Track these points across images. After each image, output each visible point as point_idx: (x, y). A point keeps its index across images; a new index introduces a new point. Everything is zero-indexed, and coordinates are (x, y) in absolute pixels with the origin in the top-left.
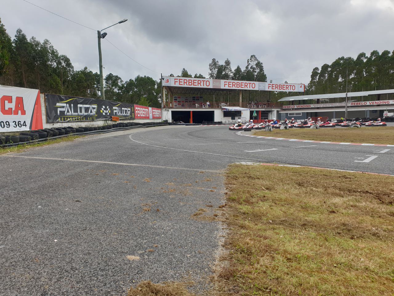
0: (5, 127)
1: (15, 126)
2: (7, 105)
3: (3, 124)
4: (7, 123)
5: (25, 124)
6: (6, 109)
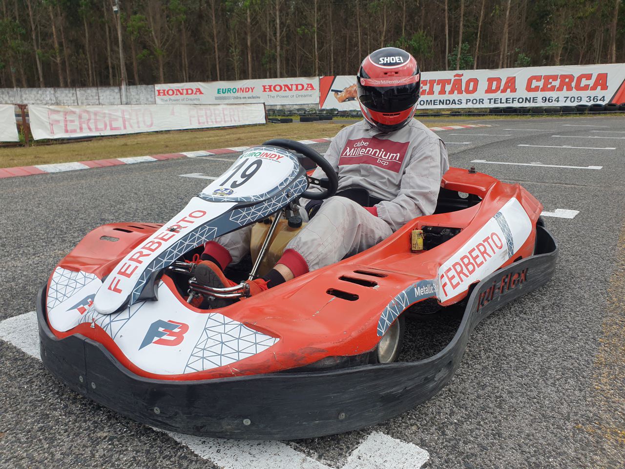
0: (575, 102)
1: (589, 100)
2: (584, 82)
3: (573, 99)
4: (579, 98)
5: (603, 99)
6: (582, 85)
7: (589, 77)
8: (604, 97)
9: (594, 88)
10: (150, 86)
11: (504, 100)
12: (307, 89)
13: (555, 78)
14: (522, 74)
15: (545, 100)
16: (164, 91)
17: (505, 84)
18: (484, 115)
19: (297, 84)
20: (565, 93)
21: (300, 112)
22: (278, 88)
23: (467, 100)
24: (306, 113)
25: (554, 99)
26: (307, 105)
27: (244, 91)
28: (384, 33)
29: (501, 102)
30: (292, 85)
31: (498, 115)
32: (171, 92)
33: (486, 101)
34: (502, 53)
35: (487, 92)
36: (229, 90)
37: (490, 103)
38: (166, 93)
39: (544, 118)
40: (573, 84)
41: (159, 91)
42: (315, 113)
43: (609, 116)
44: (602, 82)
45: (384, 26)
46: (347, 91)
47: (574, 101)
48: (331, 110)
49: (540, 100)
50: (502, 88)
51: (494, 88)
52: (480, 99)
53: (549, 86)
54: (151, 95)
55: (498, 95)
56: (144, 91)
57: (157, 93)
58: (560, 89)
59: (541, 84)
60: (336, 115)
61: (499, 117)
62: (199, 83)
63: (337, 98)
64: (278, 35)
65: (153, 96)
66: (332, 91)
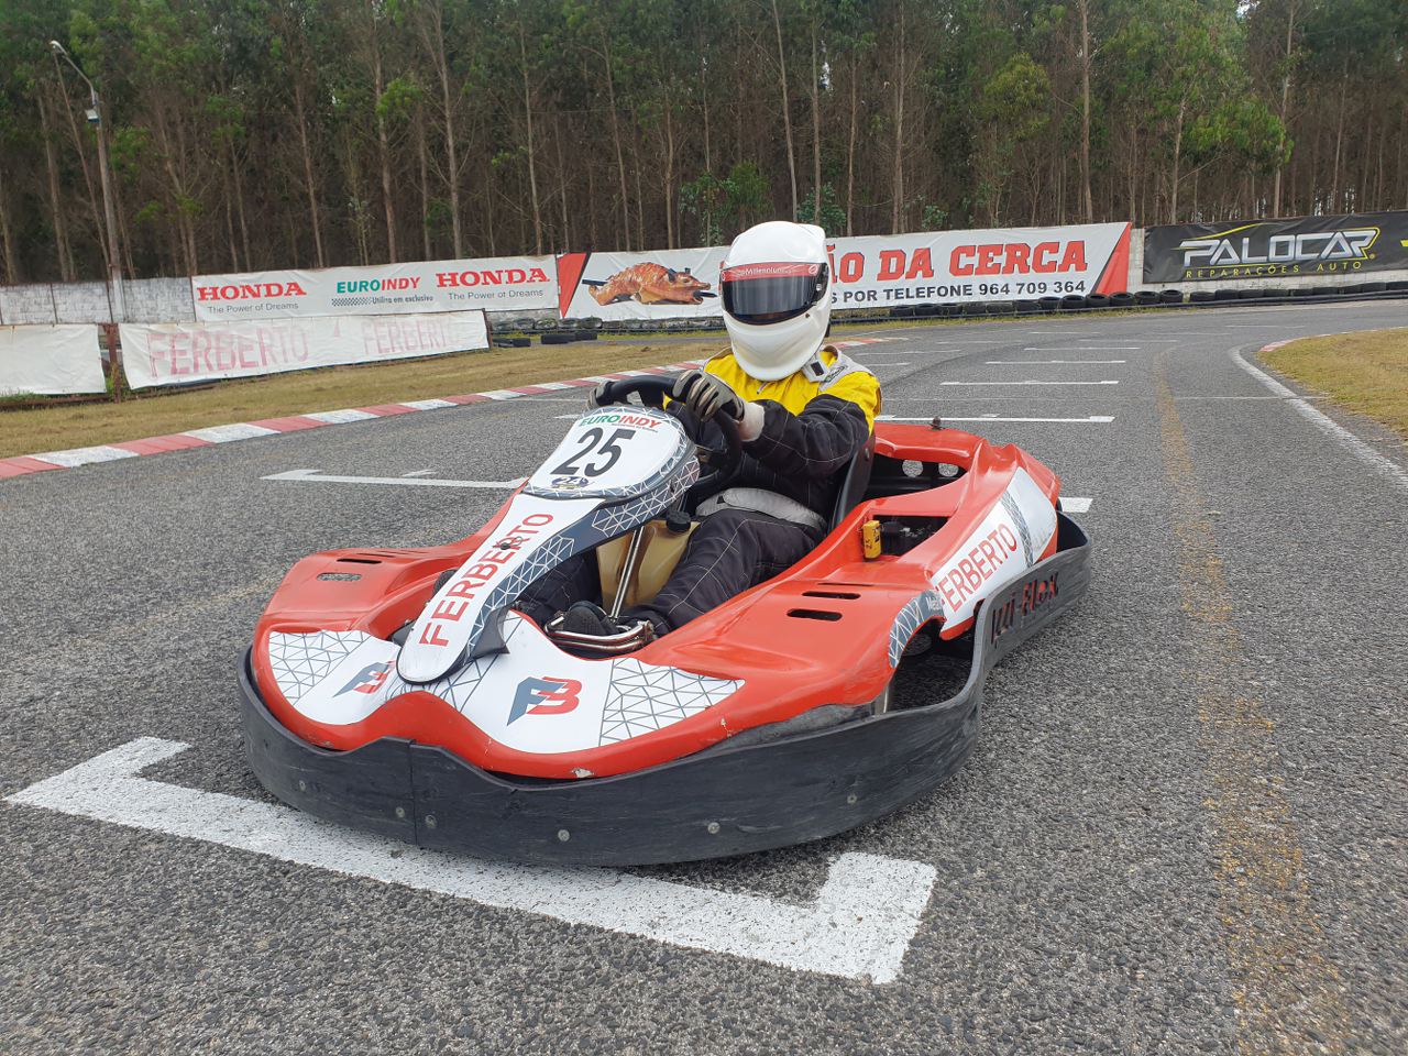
0: (1037, 293)
1: (1058, 289)
2: (1047, 257)
3: (1031, 287)
4: (1042, 286)
5: (1081, 286)
6: (1044, 262)
7: (1054, 247)
8: (1082, 283)
9: (1064, 268)
10: (180, 280)
11: (913, 293)
12: (531, 280)
13: (998, 249)
14: (941, 244)
15: (984, 289)
16: (215, 289)
17: (913, 261)
18: (881, 321)
19: (509, 269)
20: (1016, 276)
21: (525, 326)
22: (470, 279)
23: (846, 293)
24: (537, 327)
25: (1000, 288)
26: (533, 312)
27: (398, 286)
28: (670, 166)
29: (908, 297)
30: (499, 272)
31: (906, 320)
32: (230, 292)
33: (881, 295)
34: (896, 204)
35: (881, 277)
36: (363, 286)
37: (888, 298)
38: (219, 295)
39: (988, 322)
40: (1030, 261)
41: (202, 290)
42: (555, 328)
43: (1094, 316)
44: (1076, 254)
45: (668, 152)
46: (615, 283)
47: (1034, 291)
48: (588, 320)
49: (975, 289)
50: (907, 269)
51: (893, 269)
52: (869, 292)
53: (990, 265)
54: (183, 300)
55: (901, 283)
56: (166, 291)
57: (197, 295)
58: (1009, 270)
59: (975, 261)
60: (600, 330)
61: (909, 323)
62: (296, 271)
63: (594, 297)
64: (452, 168)
65: (189, 301)
66: (584, 282)
